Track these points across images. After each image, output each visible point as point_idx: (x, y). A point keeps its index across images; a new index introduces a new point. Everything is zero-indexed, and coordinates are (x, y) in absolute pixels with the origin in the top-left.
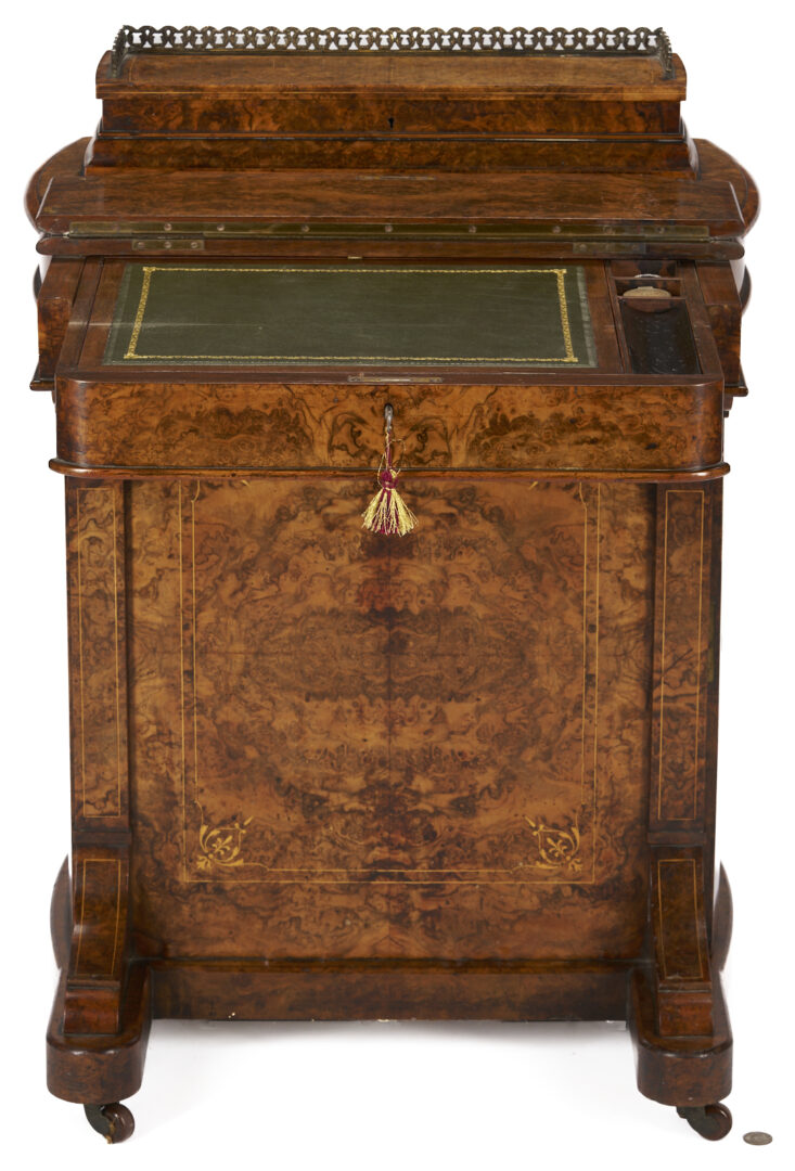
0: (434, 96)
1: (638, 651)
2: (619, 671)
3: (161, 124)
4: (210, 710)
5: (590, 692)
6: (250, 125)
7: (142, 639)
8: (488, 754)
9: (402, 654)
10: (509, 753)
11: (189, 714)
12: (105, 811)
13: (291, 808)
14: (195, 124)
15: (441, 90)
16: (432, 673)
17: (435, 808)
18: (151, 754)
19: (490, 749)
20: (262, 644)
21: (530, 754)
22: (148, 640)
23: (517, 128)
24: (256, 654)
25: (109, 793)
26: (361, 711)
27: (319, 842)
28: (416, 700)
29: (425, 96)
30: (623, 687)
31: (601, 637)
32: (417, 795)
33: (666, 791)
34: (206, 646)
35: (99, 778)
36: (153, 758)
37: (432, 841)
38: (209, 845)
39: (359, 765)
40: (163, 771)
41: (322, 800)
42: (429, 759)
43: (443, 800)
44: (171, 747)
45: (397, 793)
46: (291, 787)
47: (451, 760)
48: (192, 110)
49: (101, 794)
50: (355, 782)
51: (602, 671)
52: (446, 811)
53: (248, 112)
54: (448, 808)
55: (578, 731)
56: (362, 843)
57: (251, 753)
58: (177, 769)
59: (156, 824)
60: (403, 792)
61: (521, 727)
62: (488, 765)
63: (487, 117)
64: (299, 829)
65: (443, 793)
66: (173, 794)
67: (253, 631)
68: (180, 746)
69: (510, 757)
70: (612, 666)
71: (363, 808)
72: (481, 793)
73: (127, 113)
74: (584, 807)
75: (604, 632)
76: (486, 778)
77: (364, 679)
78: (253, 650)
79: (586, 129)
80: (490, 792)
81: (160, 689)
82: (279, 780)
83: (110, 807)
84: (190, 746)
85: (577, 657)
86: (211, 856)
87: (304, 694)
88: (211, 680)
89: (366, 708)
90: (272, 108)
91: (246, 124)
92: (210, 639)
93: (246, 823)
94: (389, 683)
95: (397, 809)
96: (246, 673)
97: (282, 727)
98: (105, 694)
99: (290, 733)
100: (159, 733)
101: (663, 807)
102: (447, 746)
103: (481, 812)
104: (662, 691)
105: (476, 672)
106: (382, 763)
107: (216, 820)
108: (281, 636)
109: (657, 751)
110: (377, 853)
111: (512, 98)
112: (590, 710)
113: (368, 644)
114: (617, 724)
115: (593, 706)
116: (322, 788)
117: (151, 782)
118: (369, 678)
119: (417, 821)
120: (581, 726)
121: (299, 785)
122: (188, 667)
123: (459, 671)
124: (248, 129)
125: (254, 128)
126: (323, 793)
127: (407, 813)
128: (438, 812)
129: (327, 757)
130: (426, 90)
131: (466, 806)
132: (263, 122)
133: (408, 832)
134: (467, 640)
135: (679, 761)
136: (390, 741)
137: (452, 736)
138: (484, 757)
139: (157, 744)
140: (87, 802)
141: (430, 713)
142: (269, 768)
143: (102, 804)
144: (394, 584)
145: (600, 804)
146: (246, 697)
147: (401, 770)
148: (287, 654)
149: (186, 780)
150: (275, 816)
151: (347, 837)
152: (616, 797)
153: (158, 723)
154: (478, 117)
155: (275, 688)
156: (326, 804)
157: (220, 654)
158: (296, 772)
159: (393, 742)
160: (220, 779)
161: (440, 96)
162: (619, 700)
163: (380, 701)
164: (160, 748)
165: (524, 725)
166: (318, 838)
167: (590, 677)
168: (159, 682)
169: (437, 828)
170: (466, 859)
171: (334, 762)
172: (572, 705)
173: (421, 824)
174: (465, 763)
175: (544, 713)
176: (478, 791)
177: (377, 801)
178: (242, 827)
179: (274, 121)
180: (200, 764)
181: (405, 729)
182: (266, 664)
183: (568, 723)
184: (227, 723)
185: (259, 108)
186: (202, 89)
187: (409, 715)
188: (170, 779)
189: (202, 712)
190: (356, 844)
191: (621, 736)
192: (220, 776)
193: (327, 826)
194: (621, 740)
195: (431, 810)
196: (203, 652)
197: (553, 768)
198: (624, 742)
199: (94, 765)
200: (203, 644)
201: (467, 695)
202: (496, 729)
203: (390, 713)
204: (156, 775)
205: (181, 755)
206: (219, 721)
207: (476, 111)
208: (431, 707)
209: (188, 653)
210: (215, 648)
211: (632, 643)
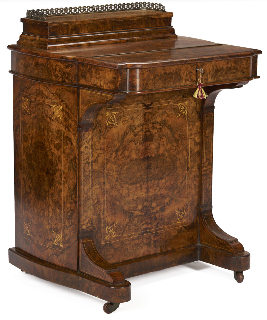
0: (122, 20)
1: (198, 159)
2: (194, 165)
3: (62, 33)
4: (109, 192)
5: (188, 172)
6: (82, 32)
7: (94, 175)
8: (167, 193)
9: (150, 169)
10: (172, 192)
11: (104, 195)
12: (88, 226)
13: (126, 217)
14: (70, 32)
15: (124, 18)
16: (156, 173)
17: (157, 211)
18: (96, 208)
19: (168, 192)
20: (120, 171)
21: (176, 192)
22: (95, 175)
23: (139, 27)
24: (119, 174)
25: (88, 221)
26: (141, 187)
27: (132, 226)
28: (153, 181)
29: (120, 20)
30: (194, 169)
31: (190, 157)
32: (153, 208)
33: (205, 196)
34: (108, 174)
35: (86, 217)
36: (96, 209)
37: (156, 220)
38: (108, 232)
39: (141, 202)
40: (98, 212)
41: (133, 214)
42: (156, 197)
43: (158, 208)
44: (100, 205)
45: (149, 208)
46: (126, 211)
47: (160, 197)
48: (69, 28)
49: (86, 222)
50: (140, 207)
51: (190, 166)
52: (159, 211)
53: (81, 28)
54: (159, 210)
55: (185, 183)
56: (141, 224)
57: (118, 203)
58: (102, 211)
59: (97, 228)
60: (150, 207)
61: (174, 185)
62: (167, 196)
63: (132, 25)
64: (128, 223)
65: (158, 206)
66: (100, 219)
67: (119, 168)
68: (102, 204)
69: (172, 193)
70: (192, 164)
71: (142, 214)
72: (166, 205)
73: (54, 30)
74: (186, 204)
75: (191, 155)
76: (167, 200)
77: (142, 177)
78: (119, 173)
79: (153, 26)
80: (168, 204)
81: (98, 188)
82: (124, 210)
83: (89, 225)
84: (104, 204)
85: (185, 163)
86: (109, 235)
87: (129, 184)
88: (109, 184)
89: (143, 185)
90: (87, 26)
91: (81, 31)
92: (109, 172)
93: (116, 224)
94: (147, 177)
95: (149, 213)
96: (117, 180)
97: (125, 194)
98: (88, 192)
99: (126, 196)
100: (98, 201)
101: (204, 200)
102: (159, 193)
103: (166, 210)
104: (204, 169)
105: (165, 171)
106: (146, 200)
107: (110, 224)
108: (124, 168)
109: (203, 186)
110: (144, 226)
111: (139, 19)
112: (188, 177)
113: (143, 167)
114: (193, 180)
115: (188, 176)
116: (133, 210)
117: (96, 216)
118: (143, 177)
119: (153, 215)
120: (186, 182)
121: (128, 210)
122: (104, 181)
123: (162, 171)
124: (81, 33)
125: (83, 32)
126: (133, 212)
127: (151, 213)
128: (157, 212)
129: (134, 201)
130: (121, 18)
131: (163, 210)
132: (85, 30)
133: (151, 219)
134: (163, 162)
135: (207, 187)
136: (147, 194)
137: (160, 190)
138: (167, 194)
139: (97, 205)
140: (84, 225)
141: (156, 184)
142: (122, 207)
143: (87, 225)
144: (149, 149)
145: (190, 202)
146: (117, 187)
147: (150, 202)
148: (126, 173)
149: (103, 214)
150: (123, 220)
151: (138, 223)
152: (193, 200)
153: (98, 199)
154: (131, 25)
155: (123, 183)
156: (134, 215)
157: (111, 176)
158: (127, 207)
159: (148, 194)
160: (111, 212)
161: (124, 19)
162: (194, 173)
163: (145, 183)
164: (98, 206)
165: (175, 184)
166: (132, 225)
167: (188, 168)
168: (98, 186)
169: (157, 216)
170: (163, 224)
171: (136, 202)
172: (184, 177)
173: (154, 216)
174: (163, 197)
175: (179, 180)
176: (165, 204)
177: (145, 211)
178: (115, 225)
179: (87, 30)
180: (106, 209)
181: (151, 190)
182: (121, 177)
183: (184, 182)
184: (113, 196)
185: (84, 26)
186: (72, 22)
187: (151, 186)
188: (100, 214)
189: (107, 194)
190: (140, 225)
191: (194, 183)
192: (111, 211)
193: (134, 221)
194: (194, 184)
195: (156, 211)
196: (107, 176)
197: (180, 195)
198: (195, 185)
199: (85, 213)
200: (107, 174)
201: (163, 178)
202: (169, 186)
203: (147, 186)
204: (97, 214)
205: (102, 207)
206: (111, 196)
207: (130, 23)
208: (156, 182)
209: (104, 177)
210: (110, 174)
211: (196, 157)
